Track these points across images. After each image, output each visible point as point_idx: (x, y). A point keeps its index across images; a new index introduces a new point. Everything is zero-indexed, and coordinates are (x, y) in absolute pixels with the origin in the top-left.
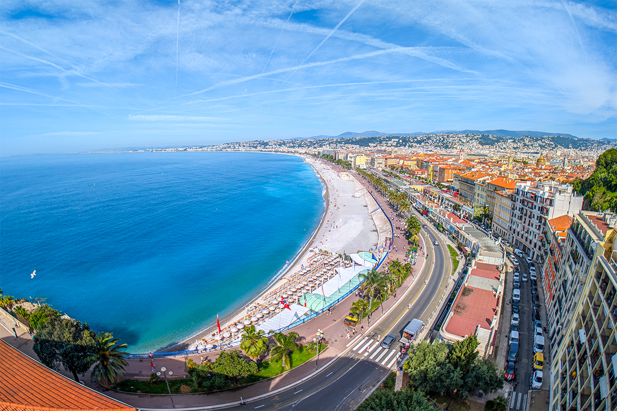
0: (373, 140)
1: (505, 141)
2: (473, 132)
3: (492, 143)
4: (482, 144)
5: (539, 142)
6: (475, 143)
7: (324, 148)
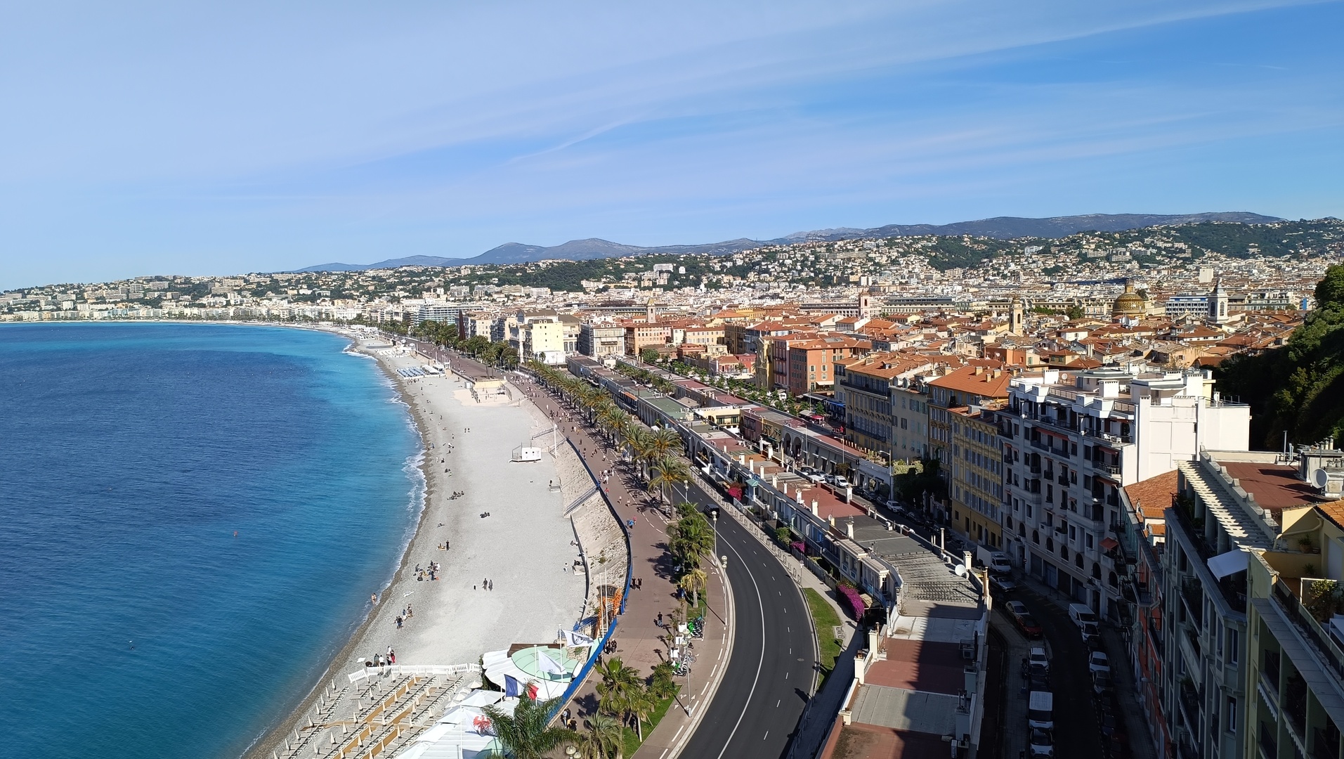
3: (971, 261)
7: (429, 298)
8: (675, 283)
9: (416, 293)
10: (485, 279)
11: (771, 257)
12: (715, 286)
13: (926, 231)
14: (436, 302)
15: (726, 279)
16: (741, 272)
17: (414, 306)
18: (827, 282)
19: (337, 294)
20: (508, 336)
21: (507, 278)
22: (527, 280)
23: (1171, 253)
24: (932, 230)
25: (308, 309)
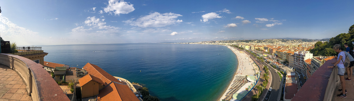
0: (250, 41)
1: (289, 41)
2: (280, 38)
3: (285, 41)
4: (283, 42)
5: (298, 41)
6: (281, 42)
7: (234, 43)
8: (258, 42)
9: (233, 43)
10: (239, 41)
11: (267, 40)
12: (262, 43)
13: (281, 39)
14: (235, 43)
15: (263, 42)
16: (264, 41)
17: (233, 44)
18: (272, 43)
19: (226, 42)
20: (243, 47)
21: (241, 41)
22: (243, 41)
23: (301, 41)
24: (282, 39)
25: (224, 44)
